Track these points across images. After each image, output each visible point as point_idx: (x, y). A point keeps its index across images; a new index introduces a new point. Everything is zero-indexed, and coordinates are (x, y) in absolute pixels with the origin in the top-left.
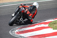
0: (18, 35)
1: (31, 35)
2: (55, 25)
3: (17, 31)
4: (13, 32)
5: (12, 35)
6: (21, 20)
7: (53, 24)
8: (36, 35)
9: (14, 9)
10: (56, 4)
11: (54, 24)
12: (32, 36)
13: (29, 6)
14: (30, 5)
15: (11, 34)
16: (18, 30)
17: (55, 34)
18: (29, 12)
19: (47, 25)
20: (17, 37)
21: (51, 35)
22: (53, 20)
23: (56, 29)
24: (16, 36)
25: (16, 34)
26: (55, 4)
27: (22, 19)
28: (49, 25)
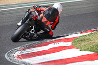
0: (20, 60)
1: (42, 60)
2: (83, 43)
3: (18, 53)
4: (11, 55)
5: (9, 60)
6: (31, 32)
7: (80, 42)
8: (51, 60)
9: (12, 17)
10: (85, 8)
11: (82, 41)
12: (44, 62)
13: (45, 9)
14: (47, 7)
15: (8, 58)
16: (20, 52)
17: (84, 58)
18: (45, 19)
19: (69, 44)
20: (18, 63)
21: (77, 60)
22: (79, 35)
23: (84, 50)
24: (16, 63)
25: (16, 58)
26: (82, 8)
27: (33, 31)
28: (73, 44)
